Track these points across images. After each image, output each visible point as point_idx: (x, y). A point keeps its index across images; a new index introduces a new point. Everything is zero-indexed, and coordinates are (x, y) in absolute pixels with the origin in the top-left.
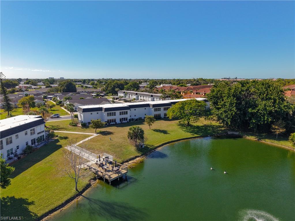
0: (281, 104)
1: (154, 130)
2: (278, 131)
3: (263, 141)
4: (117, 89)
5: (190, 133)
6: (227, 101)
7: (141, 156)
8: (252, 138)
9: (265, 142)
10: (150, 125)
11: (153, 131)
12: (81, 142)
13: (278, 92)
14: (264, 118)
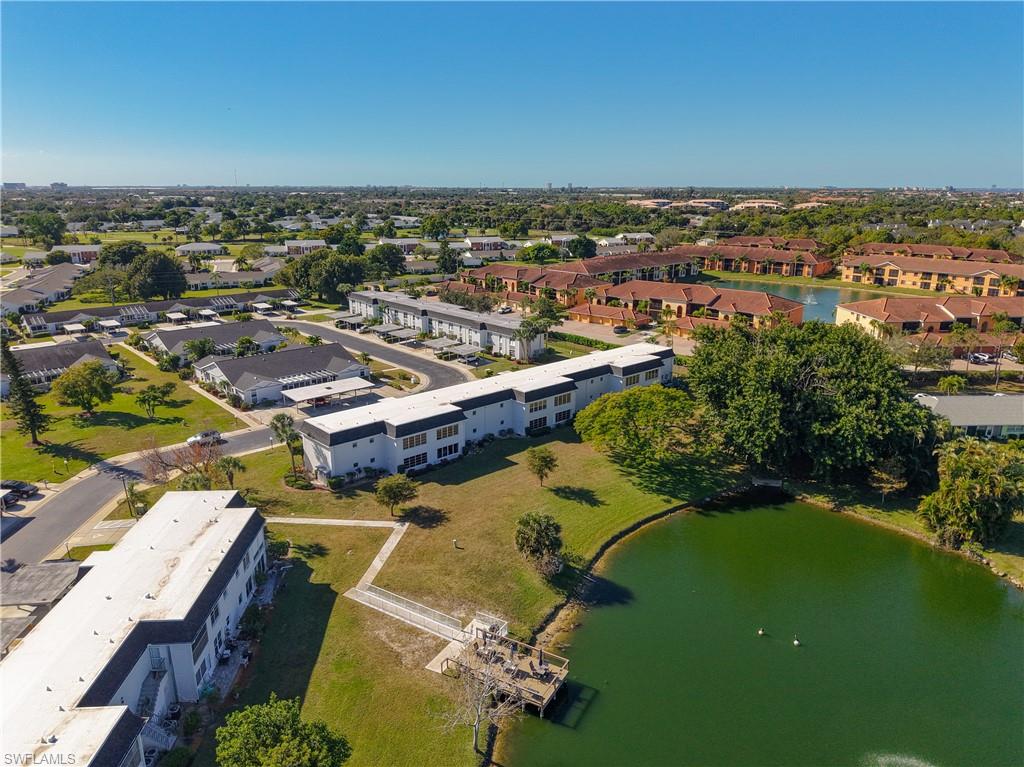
0: (895, 410)
1: (558, 491)
2: (889, 486)
3: (848, 512)
4: (342, 287)
5: (658, 495)
6: (757, 403)
7: (567, 602)
8: (821, 501)
9: (853, 513)
10: (542, 477)
11: (552, 494)
12: (378, 564)
13: (885, 371)
14: (854, 451)
